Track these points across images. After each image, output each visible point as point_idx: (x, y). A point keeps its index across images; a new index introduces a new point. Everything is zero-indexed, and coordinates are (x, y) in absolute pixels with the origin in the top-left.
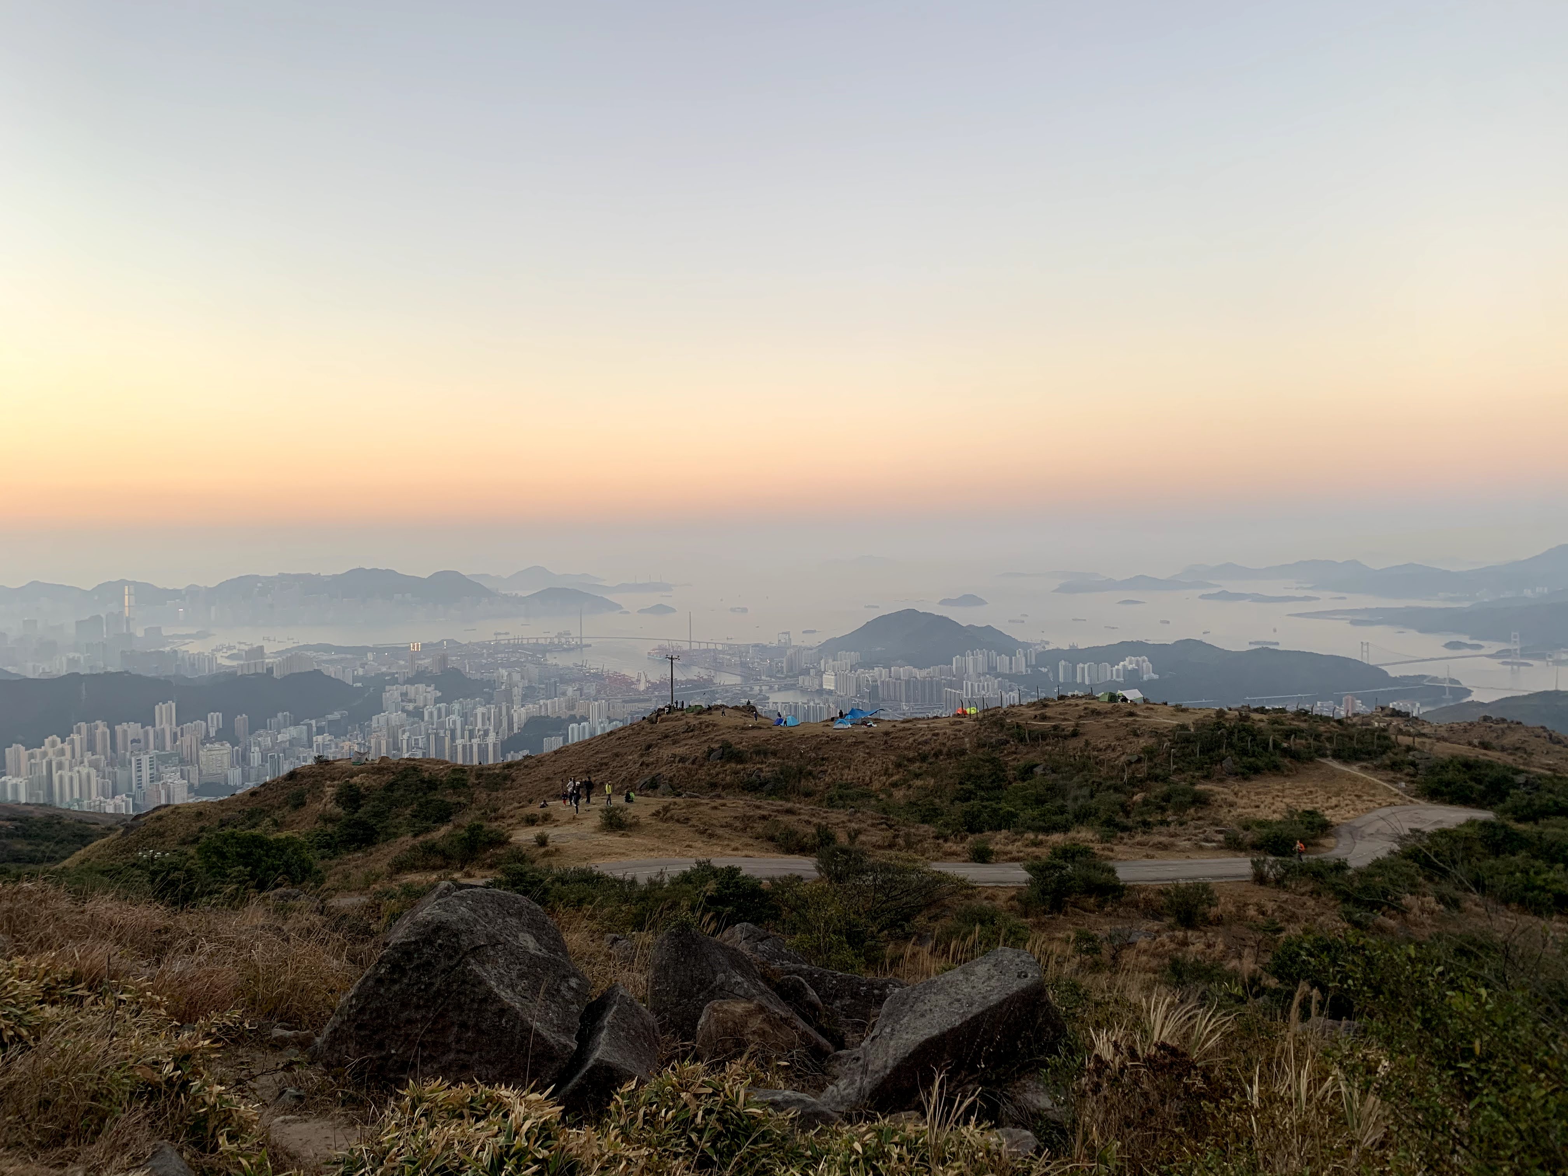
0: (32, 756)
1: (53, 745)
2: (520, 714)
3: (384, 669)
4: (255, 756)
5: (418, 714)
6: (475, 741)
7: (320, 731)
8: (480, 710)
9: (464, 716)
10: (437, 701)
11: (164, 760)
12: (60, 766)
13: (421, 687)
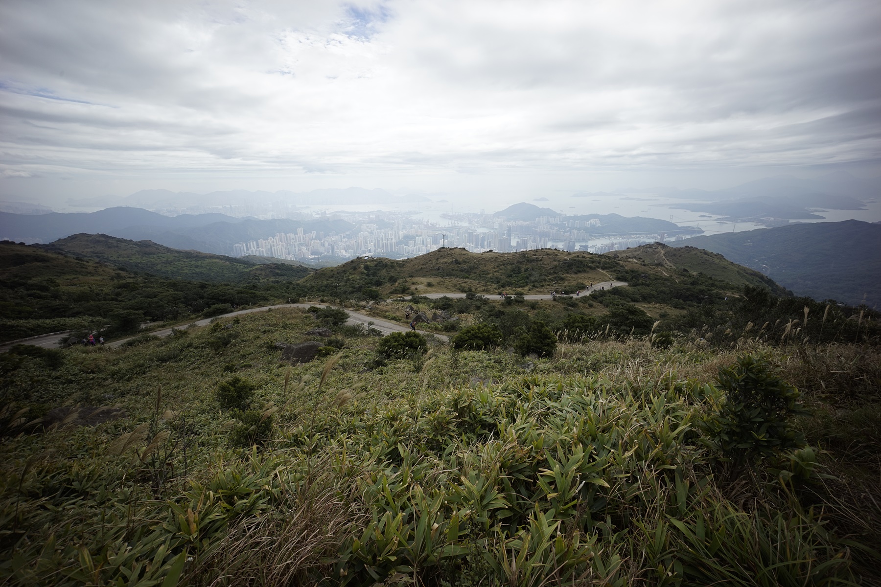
0: (265, 243)
1: (271, 239)
2: (402, 233)
3: (361, 219)
4: (326, 245)
5: (372, 233)
7: (344, 237)
8: (390, 232)
9: (385, 234)
10: (377, 229)
11: (302, 245)
12: (274, 246)
13: (372, 224)
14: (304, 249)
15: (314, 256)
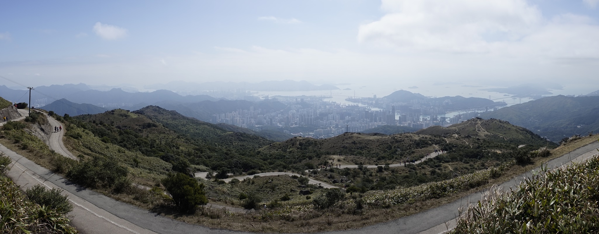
0: (230, 115)
1: (233, 113)
2: (319, 112)
3: (291, 101)
4: (267, 118)
5: (298, 111)
6: (309, 117)
7: (279, 114)
8: (310, 111)
9: (307, 112)
10: (302, 108)
11: (252, 117)
12: (235, 117)
13: (298, 105)
14: (253, 121)
15: (258, 126)
